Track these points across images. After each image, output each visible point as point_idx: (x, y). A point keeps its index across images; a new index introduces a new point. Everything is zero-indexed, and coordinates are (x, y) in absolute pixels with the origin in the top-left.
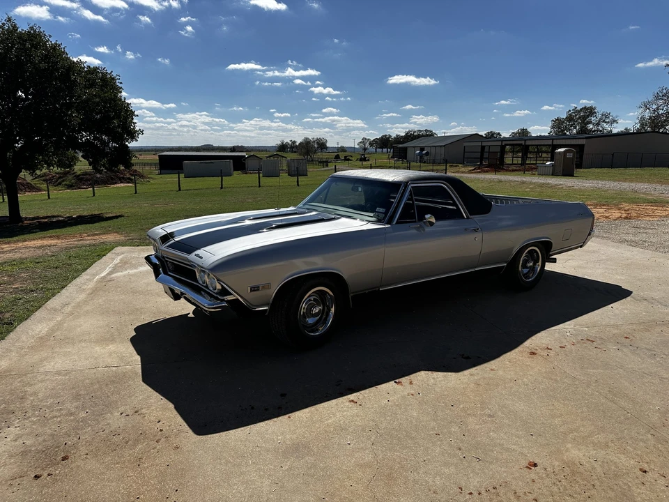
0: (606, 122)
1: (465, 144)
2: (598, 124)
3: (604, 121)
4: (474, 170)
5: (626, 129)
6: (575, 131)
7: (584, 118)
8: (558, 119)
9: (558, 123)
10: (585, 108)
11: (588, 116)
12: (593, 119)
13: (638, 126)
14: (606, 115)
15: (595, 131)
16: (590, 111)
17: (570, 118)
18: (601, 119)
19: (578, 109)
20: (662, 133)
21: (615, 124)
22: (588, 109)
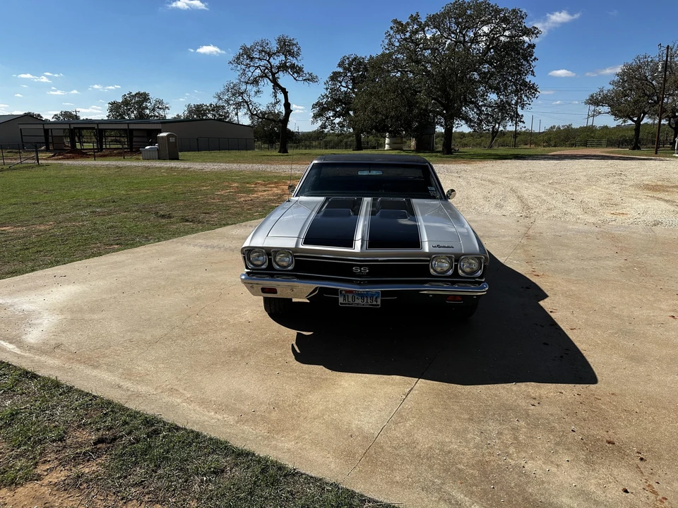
0: (160, 109)
1: (21, 126)
2: (154, 110)
3: (158, 107)
4: (53, 156)
5: (178, 115)
6: (133, 116)
7: (140, 103)
8: (114, 103)
9: (115, 107)
10: (139, 93)
11: (143, 102)
12: (149, 104)
13: (186, 113)
14: (161, 102)
15: (151, 116)
16: (144, 97)
17: (126, 102)
18: (155, 105)
19: (133, 94)
20: (205, 119)
21: (167, 110)
22: (142, 94)
